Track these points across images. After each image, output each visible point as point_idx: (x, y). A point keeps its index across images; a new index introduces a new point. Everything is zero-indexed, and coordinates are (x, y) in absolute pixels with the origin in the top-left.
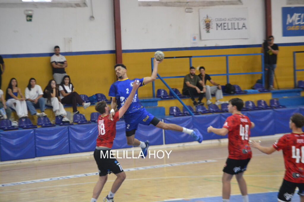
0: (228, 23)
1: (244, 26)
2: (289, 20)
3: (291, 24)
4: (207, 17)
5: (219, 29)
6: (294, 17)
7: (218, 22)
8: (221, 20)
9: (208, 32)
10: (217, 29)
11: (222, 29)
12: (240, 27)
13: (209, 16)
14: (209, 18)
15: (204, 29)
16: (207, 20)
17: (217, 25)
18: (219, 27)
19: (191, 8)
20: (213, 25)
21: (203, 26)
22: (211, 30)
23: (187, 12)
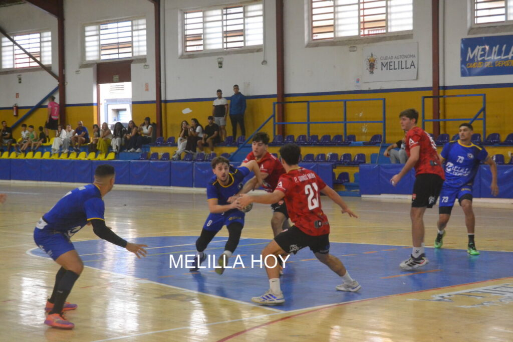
0: (394, 62)
1: (413, 65)
2: (470, 55)
3: (472, 60)
4: (372, 55)
5: (384, 69)
6: (476, 51)
7: (383, 61)
8: (386, 58)
9: (372, 72)
10: (382, 70)
11: (387, 69)
12: (408, 66)
13: (373, 55)
14: (374, 57)
15: (367, 69)
16: (371, 59)
17: (382, 64)
18: (384, 66)
19: (354, 47)
20: (378, 65)
21: (366, 65)
22: (375, 71)
23: (351, 51)
